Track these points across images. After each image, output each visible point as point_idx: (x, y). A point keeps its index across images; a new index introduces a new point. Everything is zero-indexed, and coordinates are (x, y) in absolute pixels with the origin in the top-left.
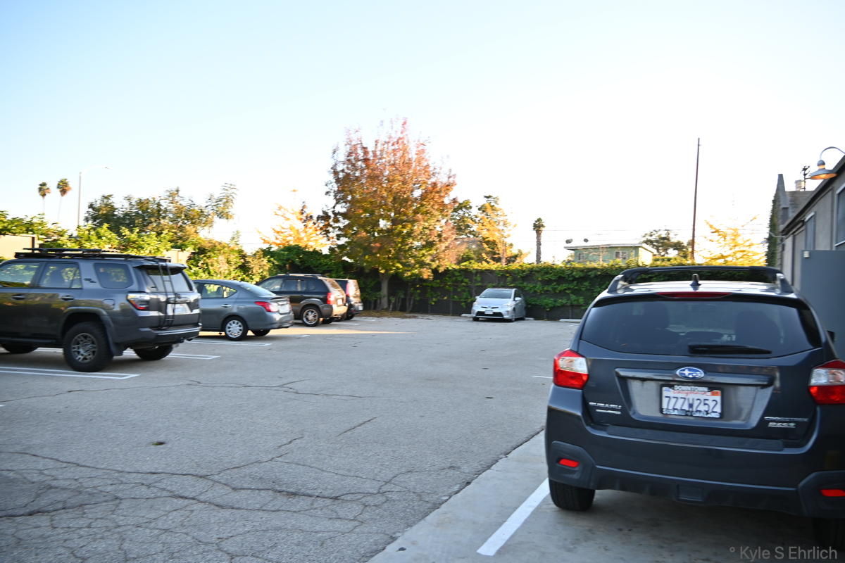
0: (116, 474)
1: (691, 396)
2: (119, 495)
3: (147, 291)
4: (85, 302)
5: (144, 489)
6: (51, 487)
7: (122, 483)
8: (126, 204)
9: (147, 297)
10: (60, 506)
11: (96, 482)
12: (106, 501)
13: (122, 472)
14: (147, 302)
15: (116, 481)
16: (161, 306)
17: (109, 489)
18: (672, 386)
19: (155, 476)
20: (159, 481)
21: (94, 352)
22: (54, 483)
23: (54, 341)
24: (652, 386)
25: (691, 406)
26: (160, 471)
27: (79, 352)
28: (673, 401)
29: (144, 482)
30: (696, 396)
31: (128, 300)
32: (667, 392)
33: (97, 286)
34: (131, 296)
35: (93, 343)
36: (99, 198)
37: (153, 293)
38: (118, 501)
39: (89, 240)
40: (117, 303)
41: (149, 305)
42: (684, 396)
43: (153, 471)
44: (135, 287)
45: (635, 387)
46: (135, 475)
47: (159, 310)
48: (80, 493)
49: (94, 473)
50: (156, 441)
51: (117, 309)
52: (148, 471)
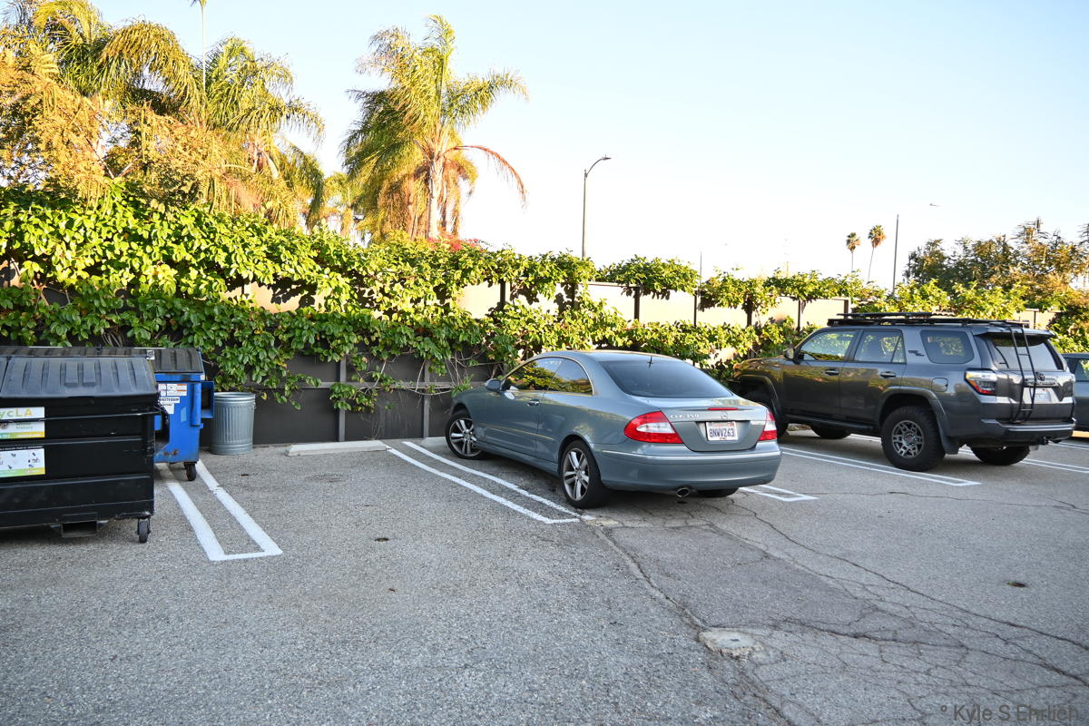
0: (960, 613)
2: (965, 642)
3: (994, 368)
4: (909, 380)
5: (999, 643)
6: (877, 609)
7: (968, 626)
8: (960, 251)
9: (993, 377)
10: (890, 635)
11: (933, 617)
12: (948, 646)
13: (967, 612)
14: (994, 384)
15: (959, 623)
16: (1013, 391)
17: (951, 630)
19: (1015, 629)
20: (1022, 638)
21: (919, 446)
22: (880, 605)
23: (871, 427)
26: (1022, 623)
27: (901, 445)
29: (999, 633)
31: (966, 380)
33: (924, 360)
34: (971, 375)
35: (919, 434)
36: (923, 245)
37: (1001, 371)
38: (964, 651)
39: (911, 300)
40: (951, 384)
41: (995, 388)
43: (1012, 622)
44: (976, 362)
46: (985, 620)
47: (1011, 394)
48: (914, 625)
49: (929, 605)
50: (1012, 579)
51: (951, 391)
52: (1005, 620)
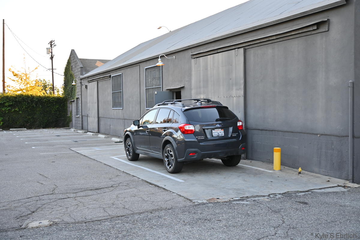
1: (218, 131)
18: (214, 130)
24: (209, 130)
25: (218, 134)
28: (215, 133)
30: (219, 131)
32: (213, 131)
42: (217, 131)
45: (206, 131)
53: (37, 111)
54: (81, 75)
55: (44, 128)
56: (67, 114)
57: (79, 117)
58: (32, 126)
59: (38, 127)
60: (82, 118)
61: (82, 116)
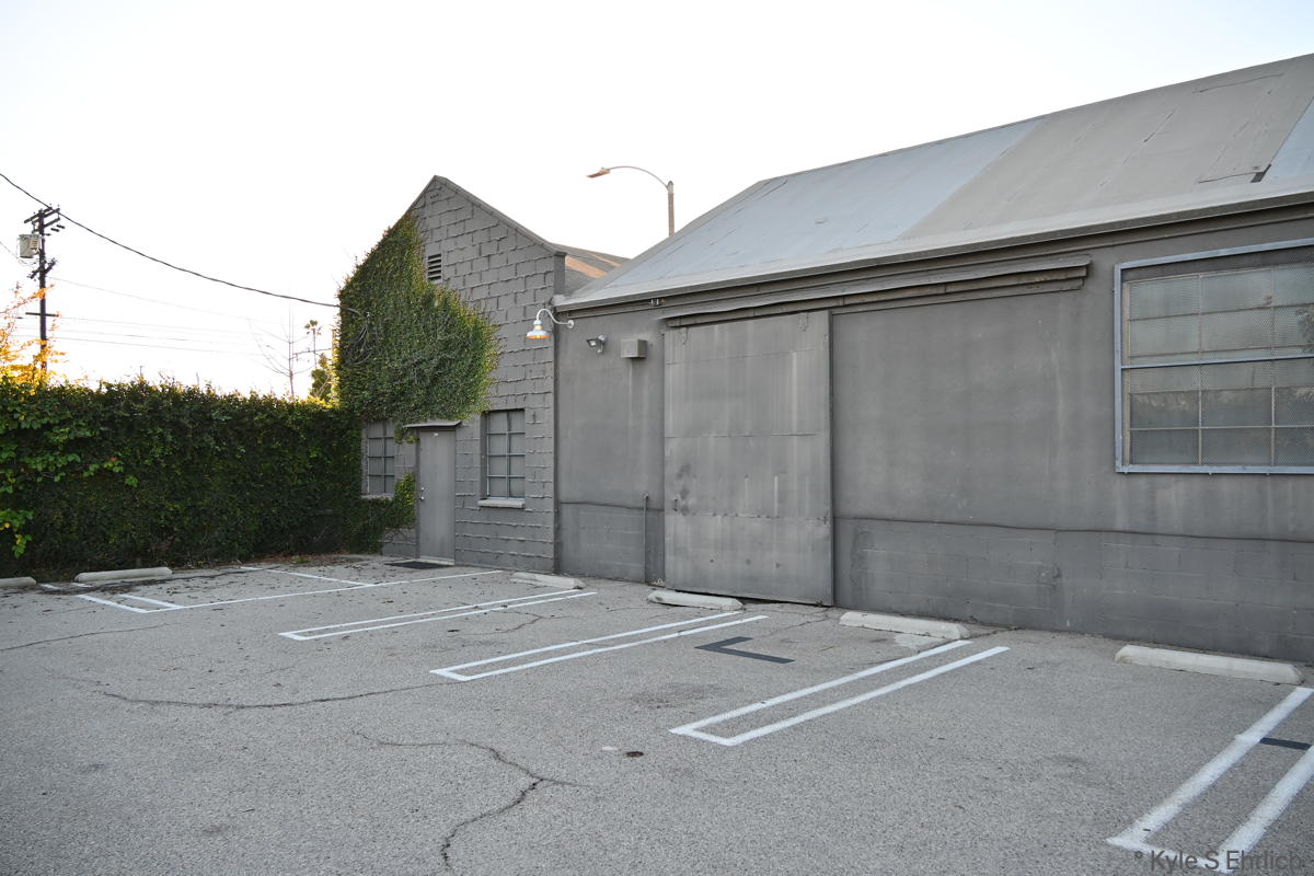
53: (212, 475)
54: (556, 293)
55: (246, 560)
56: (357, 490)
57: (522, 509)
58: (184, 553)
59: (216, 556)
60: (558, 514)
61: (558, 503)
